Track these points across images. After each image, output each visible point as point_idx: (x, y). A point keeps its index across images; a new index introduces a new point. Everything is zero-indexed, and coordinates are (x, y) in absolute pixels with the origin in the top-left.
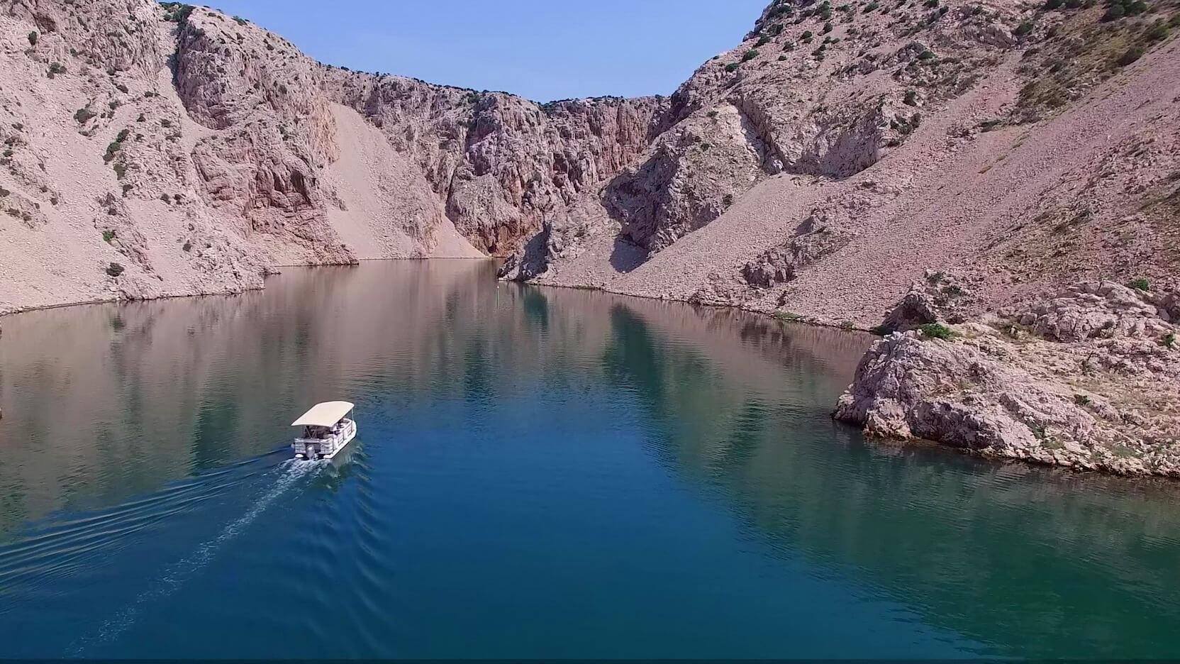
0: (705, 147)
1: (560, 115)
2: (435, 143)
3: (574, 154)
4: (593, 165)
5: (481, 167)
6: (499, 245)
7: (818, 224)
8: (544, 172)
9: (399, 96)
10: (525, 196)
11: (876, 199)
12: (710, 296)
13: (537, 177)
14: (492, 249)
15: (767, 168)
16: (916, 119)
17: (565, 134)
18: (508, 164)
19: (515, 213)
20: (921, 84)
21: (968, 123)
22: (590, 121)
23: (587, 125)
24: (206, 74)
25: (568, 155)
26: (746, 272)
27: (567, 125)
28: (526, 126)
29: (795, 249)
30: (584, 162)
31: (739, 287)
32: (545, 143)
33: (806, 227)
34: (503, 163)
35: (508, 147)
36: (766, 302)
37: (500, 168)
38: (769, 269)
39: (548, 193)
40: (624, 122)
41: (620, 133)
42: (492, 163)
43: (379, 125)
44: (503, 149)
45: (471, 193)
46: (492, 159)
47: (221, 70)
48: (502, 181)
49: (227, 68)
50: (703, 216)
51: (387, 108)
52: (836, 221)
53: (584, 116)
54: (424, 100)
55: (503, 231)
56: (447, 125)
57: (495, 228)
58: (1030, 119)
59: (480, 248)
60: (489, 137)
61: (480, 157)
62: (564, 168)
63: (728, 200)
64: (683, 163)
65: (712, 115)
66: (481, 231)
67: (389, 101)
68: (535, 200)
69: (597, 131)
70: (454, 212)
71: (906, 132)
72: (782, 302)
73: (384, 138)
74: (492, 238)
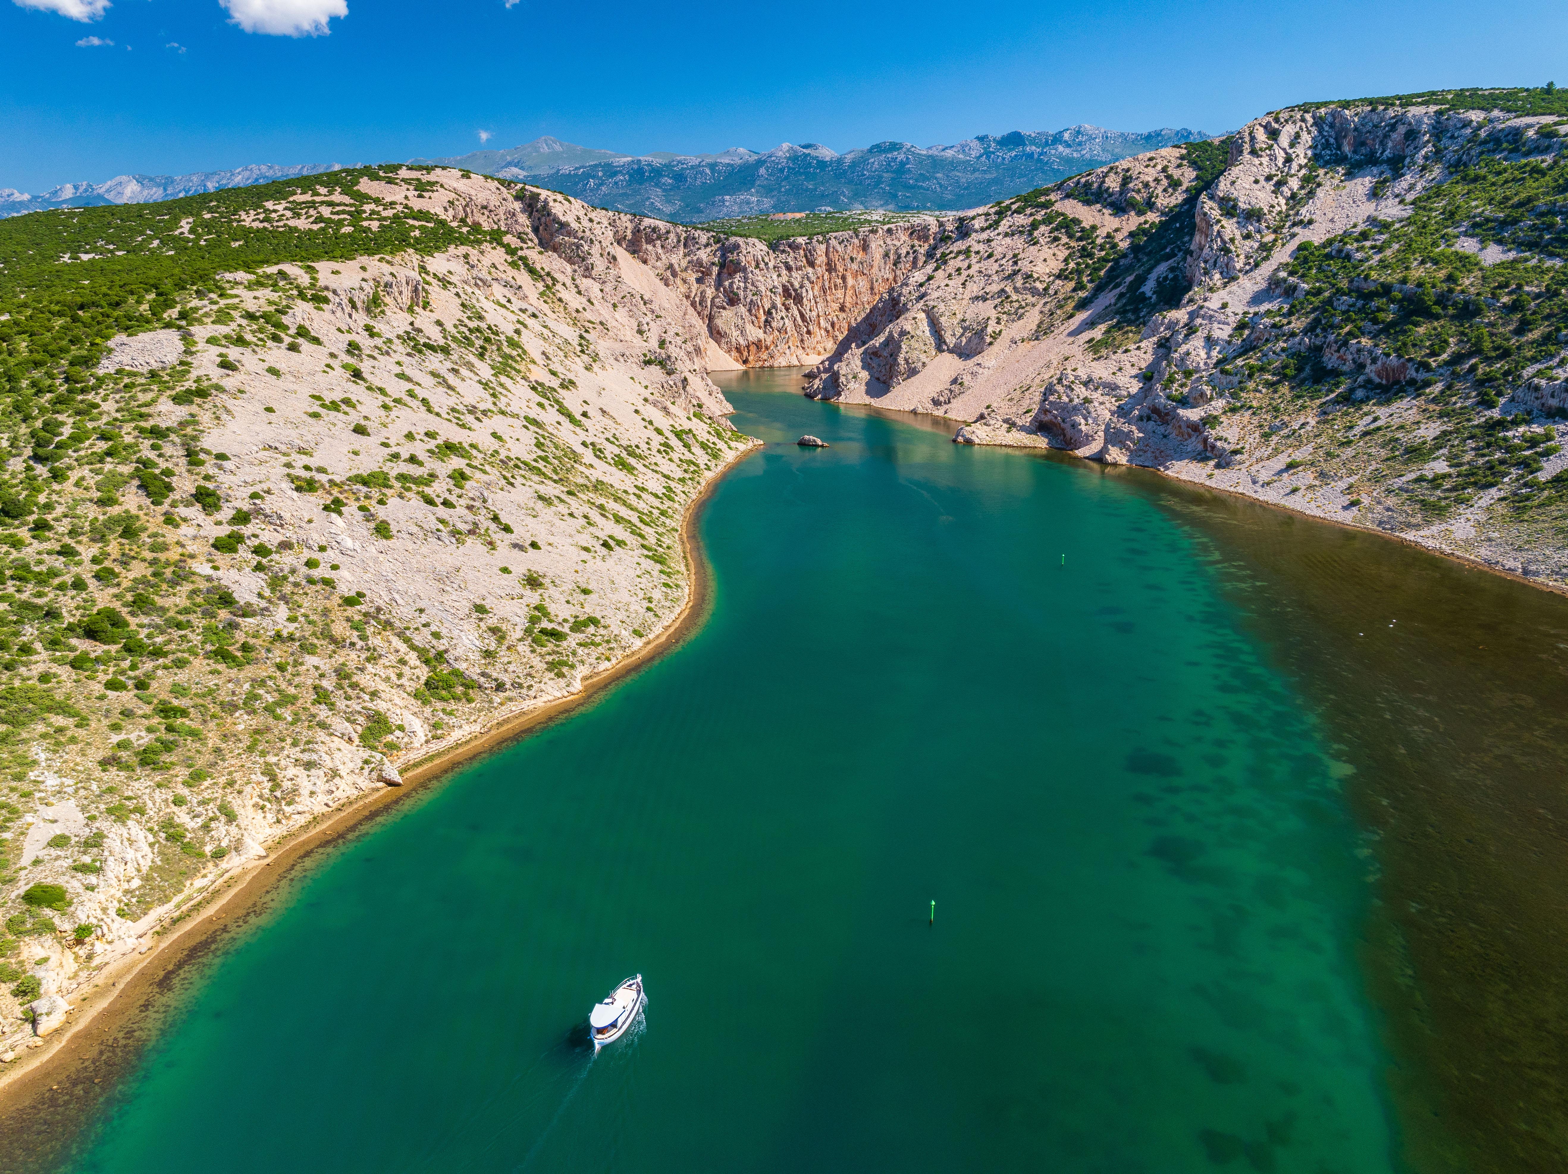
0: (912, 337)
1: (783, 251)
2: (692, 277)
3: (797, 285)
4: (810, 292)
5: (733, 300)
6: (751, 358)
7: (960, 381)
8: (779, 301)
9: (659, 238)
10: (766, 321)
11: (981, 371)
12: (920, 410)
13: (774, 306)
14: (745, 362)
15: (939, 349)
16: (1000, 332)
17: (789, 268)
18: (754, 298)
19: (760, 334)
20: (1004, 313)
21: (1018, 338)
22: (806, 256)
23: (804, 259)
24: (578, 256)
25: (792, 285)
26: (933, 400)
27: (789, 260)
28: (762, 265)
29: (951, 391)
30: (804, 290)
31: (930, 406)
32: (775, 277)
33: (954, 381)
34: (750, 297)
35: (753, 284)
36: (939, 412)
37: (748, 300)
38: (942, 399)
39: (782, 318)
40: (831, 255)
41: (828, 264)
42: (742, 297)
43: (645, 262)
44: (749, 286)
45: (726, 319)
46: (741, 294)
47: (589, 254)
48: (750, 311)
49: (593, 251)
50: (913, 372)
51: (650, 247)
52: (967, 379)
53: (802, 252)
54: (679, 241)
55: (753, 348)
56: (700, 263)
57: (748, 347)
58: (1037, 339)
59: (737, 361)
60: (738, 275)
61: (732, 292)
62: (790, 296)
63: (924, 364)
64: (903, 346)
65: (914, 318)
66: (738, 350)
67: (650, 241)
68: (774, 324)
69: (812, 264)
70: (716, 334)
71: (995, 338)
72: (946, 413)
73: (652, 274)
74: (745, 354)
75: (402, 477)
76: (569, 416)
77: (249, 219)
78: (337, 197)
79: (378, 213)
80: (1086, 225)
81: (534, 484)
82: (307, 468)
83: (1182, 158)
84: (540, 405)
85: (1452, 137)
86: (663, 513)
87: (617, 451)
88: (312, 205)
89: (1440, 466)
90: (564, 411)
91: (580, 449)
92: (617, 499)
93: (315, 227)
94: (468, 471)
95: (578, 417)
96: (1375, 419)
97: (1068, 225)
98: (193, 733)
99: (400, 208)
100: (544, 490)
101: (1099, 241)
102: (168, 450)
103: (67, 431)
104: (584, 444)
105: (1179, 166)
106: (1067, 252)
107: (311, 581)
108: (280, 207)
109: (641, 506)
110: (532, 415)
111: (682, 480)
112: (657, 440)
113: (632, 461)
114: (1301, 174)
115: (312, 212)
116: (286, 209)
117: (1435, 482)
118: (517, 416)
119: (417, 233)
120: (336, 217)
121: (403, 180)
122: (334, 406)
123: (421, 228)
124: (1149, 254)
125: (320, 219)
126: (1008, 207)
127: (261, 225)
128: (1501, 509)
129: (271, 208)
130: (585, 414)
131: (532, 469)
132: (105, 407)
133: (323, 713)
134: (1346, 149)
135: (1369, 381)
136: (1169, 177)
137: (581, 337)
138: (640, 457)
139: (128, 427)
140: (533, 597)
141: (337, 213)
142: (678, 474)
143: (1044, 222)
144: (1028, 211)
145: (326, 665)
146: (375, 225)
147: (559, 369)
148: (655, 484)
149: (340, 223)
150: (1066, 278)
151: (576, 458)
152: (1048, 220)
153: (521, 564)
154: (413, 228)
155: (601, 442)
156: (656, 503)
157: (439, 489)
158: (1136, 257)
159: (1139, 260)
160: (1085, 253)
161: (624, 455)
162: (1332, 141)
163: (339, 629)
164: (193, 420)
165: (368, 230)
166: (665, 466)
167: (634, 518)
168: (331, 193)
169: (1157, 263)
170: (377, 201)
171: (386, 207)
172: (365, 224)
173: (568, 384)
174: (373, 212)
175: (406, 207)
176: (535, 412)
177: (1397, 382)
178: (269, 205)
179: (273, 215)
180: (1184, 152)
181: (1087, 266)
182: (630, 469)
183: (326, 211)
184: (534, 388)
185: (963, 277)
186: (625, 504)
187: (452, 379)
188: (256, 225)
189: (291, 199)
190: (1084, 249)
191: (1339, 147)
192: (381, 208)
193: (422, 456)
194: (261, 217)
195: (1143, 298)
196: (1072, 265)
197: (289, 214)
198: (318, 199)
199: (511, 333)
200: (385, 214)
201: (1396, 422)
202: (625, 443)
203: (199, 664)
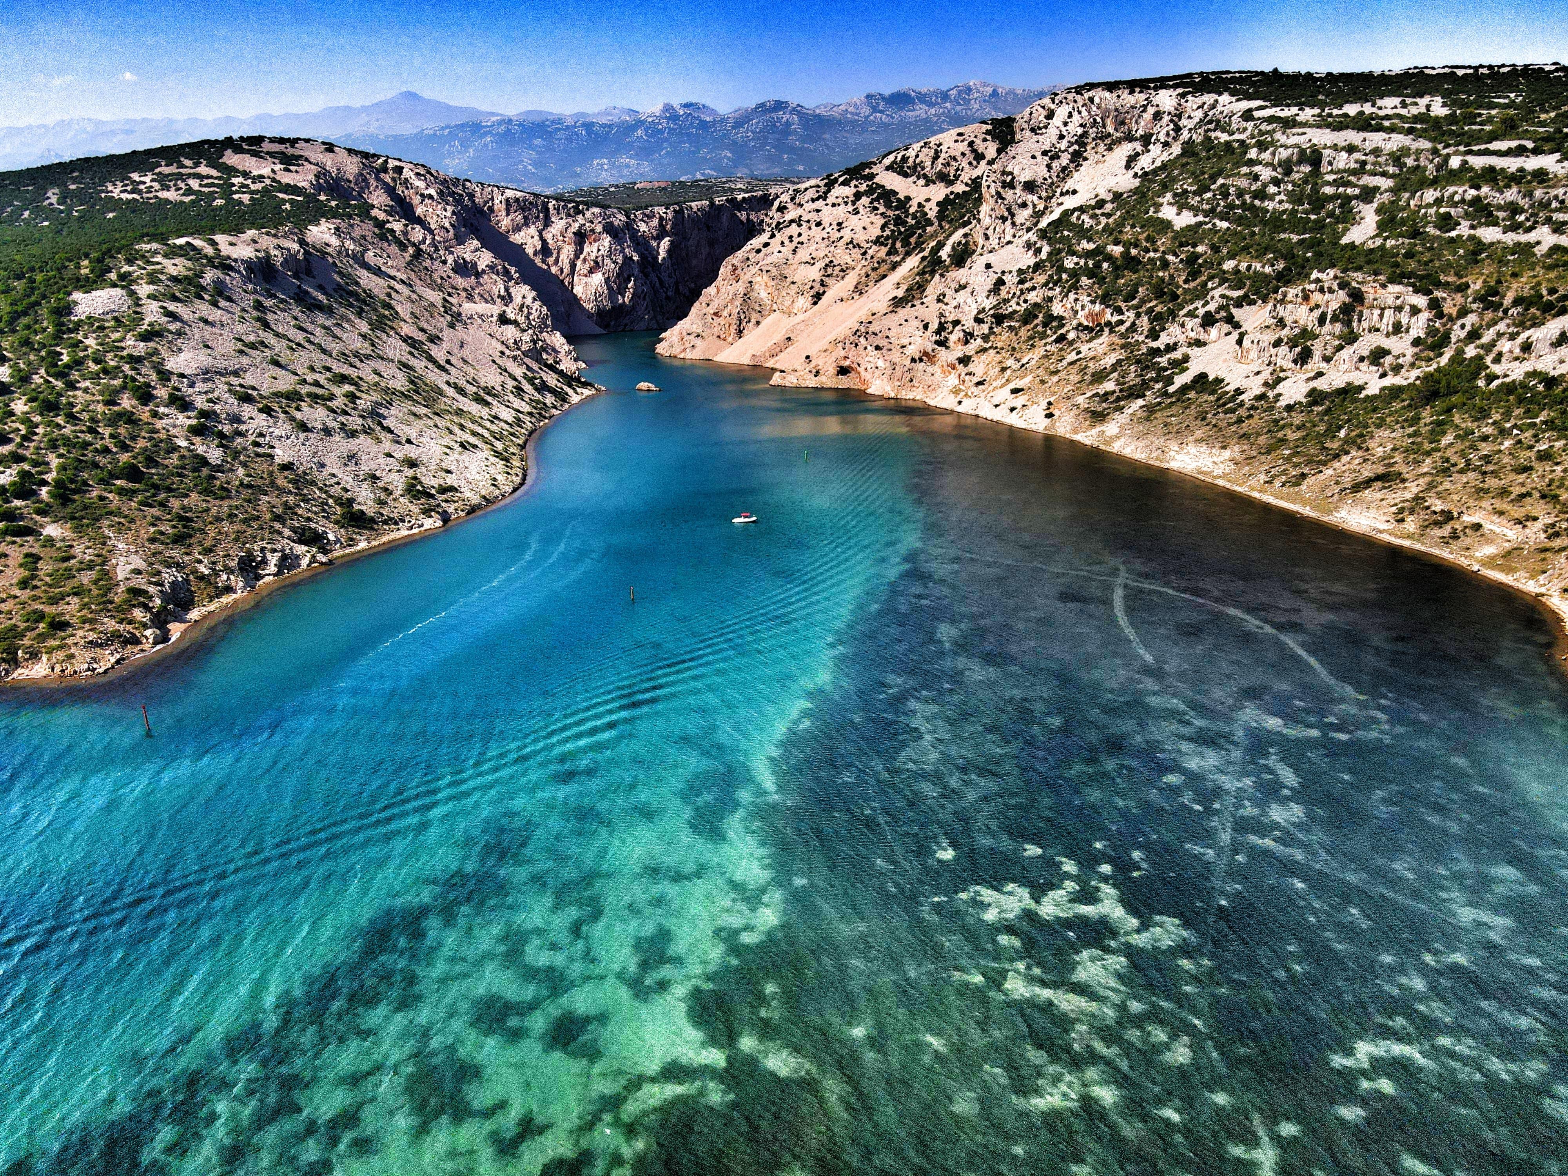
0: (749, 298)
1: (642, 221)
4: (668, 260)
5: (594, 268)
6: (612, 323)
7: (787, 336)
9: (522, 209)
11: (805, 327)
14: (607, 327)
15: (772, 309)
16: (823, 293)
20: (827, 276)
21: (838, 297)
23: (661, 229)
26: (764, 353)
28: (621, 235)
32: (634, 246)
33: (783, 337)
36: (768, 364)
37: (608, 268)
38: (771, 352)
42: (602, 266)
45: (588, 286)
46: (601, 262)
48: (609, 278)
51: (513, 218)
52: (793, 335)
54: (541, 212)
55: (614, 314)
57: (609, 312)
58: (853, 298)
59: (600, 326)
61: (593, 260)
63: (758, 323)
66: (600, 315)
69: (669, 233)
71: (819, 299)
72: (774, 364)
74: (607, 319)
75: (309, 395)
76: (435, 362)
77: (116, 191)
78: (203, 170)
79: (247, 186)
80: (901, 196)
81: (408, 405)
82: (241, 386)
83: (988, 132)
84: (411, 353)
85: (1190, 117)
86: (512, 434)
87: (475, 389)
88: (180, 177)
89: (1109, 386)
90: (431, 359)
91: (445, 387)
92: (474, 422)
93: (187, 199)
94: (358, 394)
95: (443, 363)
96: (1079, 353)
97: (887, 195)
98: (200, 530)
99: (268, 182)
100: (414, 409)
101: (912, 210)
102: (143, 371)
103: (65, 358)
104: (448, 383)
105: (985, 140)
106: (883, 221)
107: (258, 455)
108: (147, 179)
109: (493, 428)
110: (404, 360)
111: (530, 414)
112: (510, 384)
113: (489, 399)
114: (1071, 150)
115: (181, 185)
116: (152, 180)
117: (1106, 396)
118: (392, 361)
119: (288, 206)
120: (206, 190)
121: (268, 153)
122: (253, 346)
123: (292, 202)
124: (950, 222)
125: (189, 191)
126: (836, 180)
127: (130, 197)
128: (1140, 414)
129: (137, 179)
130: (448, 362)
131: (406, 396)
132: (88, 342)
133: (277, 526)
134: (1110, 129)
135: (1080, 324)
136: (974, 151)
137: (445, 299)
138: (494, 396)
139: (110, 356)
140: (410, 472)
141: (206, 186)
142: (527, 408)
143: (867, 193)
144: (854, 182)
145: (275, 501)
146: (246, 198)
147: (425, 326)
148: (507, 415)
149: (211, 196)
150: (882, 244)
151: (441, 393)
152: (870, 191)
153: (400, 452)
154: (284, 201)
155: (462, 383)
156: (506, 427)
157: (338, 403)
158: (940, 225)
159: (942, 228)
160: (898, 221)
161: (482, 393)
162: (1098, 120)
163: (281, 482)
164: (156, 352)
165: (240, 202)
166: (517, 403)
167: (486, 434)
168: (197, 165)
169: (956, 229)
170: (245, 174)
171: (255, 180)
172: (236, 196)
173: (434, 339)
174: (243, 186)
175: (274, 180)
176: (406, 358)
177: (1099, 325)
178: (135, 176)
179: (142, 187)
180: (989, 127)
181: (900, 233)
182: (487, 404)
183: (194, 184)
184: (405, 341)
185: (795, 244)
186: (480, 425)
187: (337, 331)
188: (125, 196)
189: (157, 171)
190: (898, 217)
191: (1104, 126)
192: (249, 182)
193: (322, 381)
194: (129, 188)
195: (940, 261)
196: (888, 232)
197: (156, 185)
198: (183, 171)
199: (383, 296)
200: (253, 187)
201: (1091, 354)
202: (483, 384)
203: (194, 496)
